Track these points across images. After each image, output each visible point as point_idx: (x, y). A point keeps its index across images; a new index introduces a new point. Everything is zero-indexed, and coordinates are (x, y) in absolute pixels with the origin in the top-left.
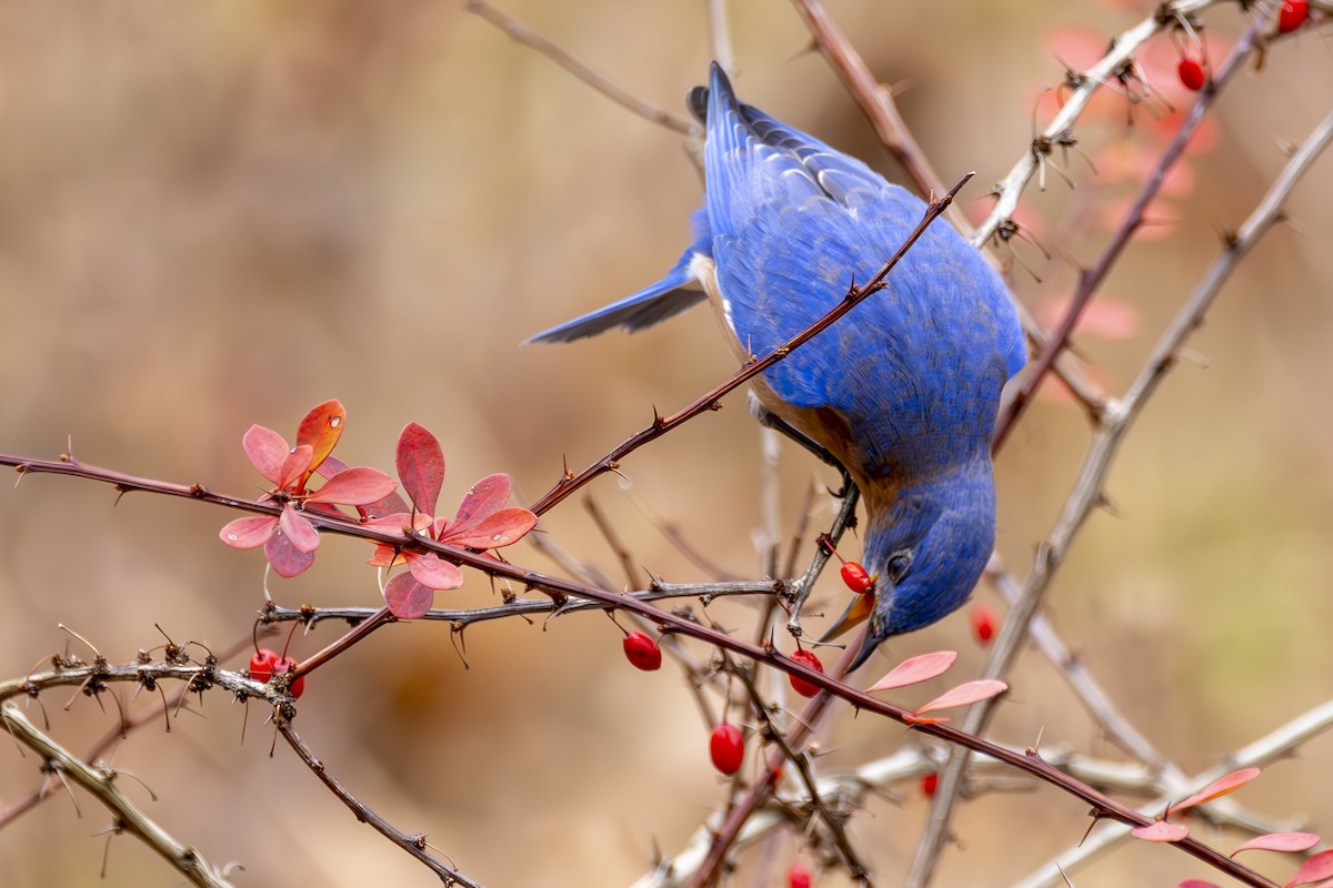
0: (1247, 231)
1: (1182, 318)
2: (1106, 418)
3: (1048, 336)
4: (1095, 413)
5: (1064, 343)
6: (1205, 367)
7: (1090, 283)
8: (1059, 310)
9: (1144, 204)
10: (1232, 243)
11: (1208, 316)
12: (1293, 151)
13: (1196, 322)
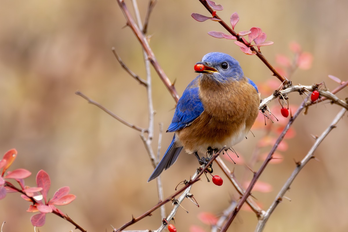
0: (303, 162)
1: (284, 187)
2: (262, 216)
3: (244, 192)
4: (258, 215)
5: (249, 194)
6: (290, 201)
7: (256, 176)
8: (248, 185)
9: (272, 153)
10: (299, 165)
11: (291, 187)
12: (317, 138)
13: (288, 188)
